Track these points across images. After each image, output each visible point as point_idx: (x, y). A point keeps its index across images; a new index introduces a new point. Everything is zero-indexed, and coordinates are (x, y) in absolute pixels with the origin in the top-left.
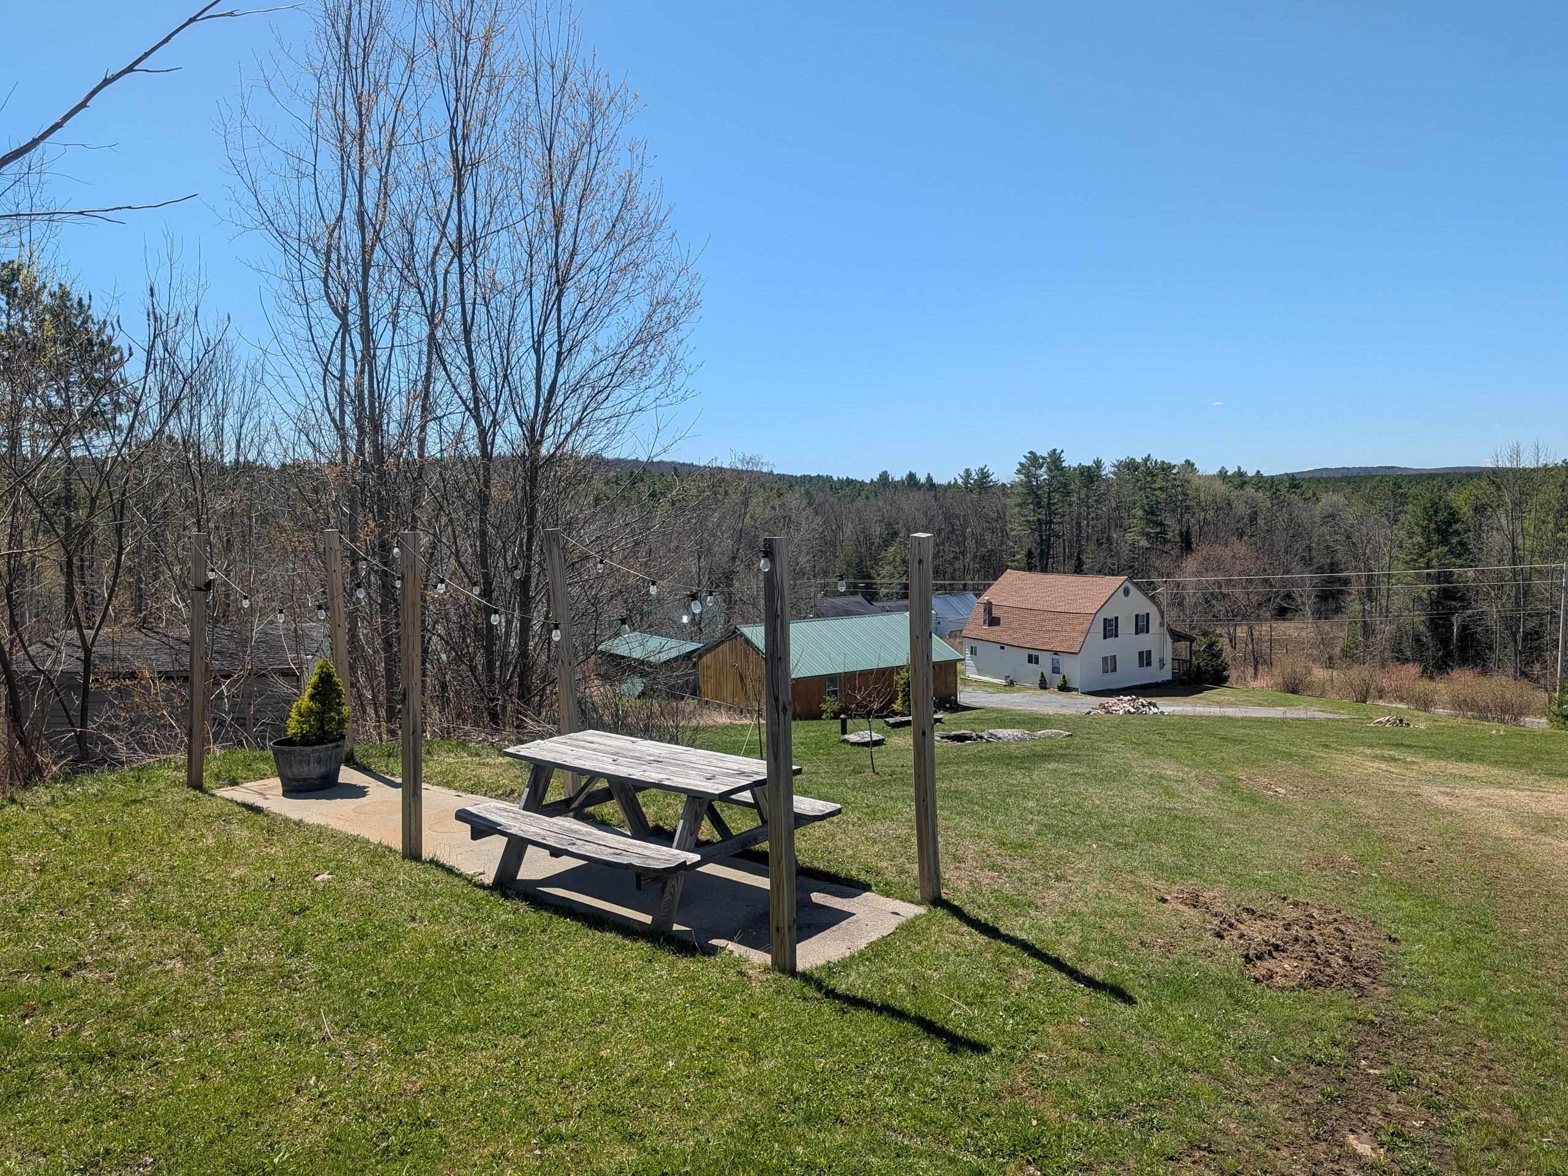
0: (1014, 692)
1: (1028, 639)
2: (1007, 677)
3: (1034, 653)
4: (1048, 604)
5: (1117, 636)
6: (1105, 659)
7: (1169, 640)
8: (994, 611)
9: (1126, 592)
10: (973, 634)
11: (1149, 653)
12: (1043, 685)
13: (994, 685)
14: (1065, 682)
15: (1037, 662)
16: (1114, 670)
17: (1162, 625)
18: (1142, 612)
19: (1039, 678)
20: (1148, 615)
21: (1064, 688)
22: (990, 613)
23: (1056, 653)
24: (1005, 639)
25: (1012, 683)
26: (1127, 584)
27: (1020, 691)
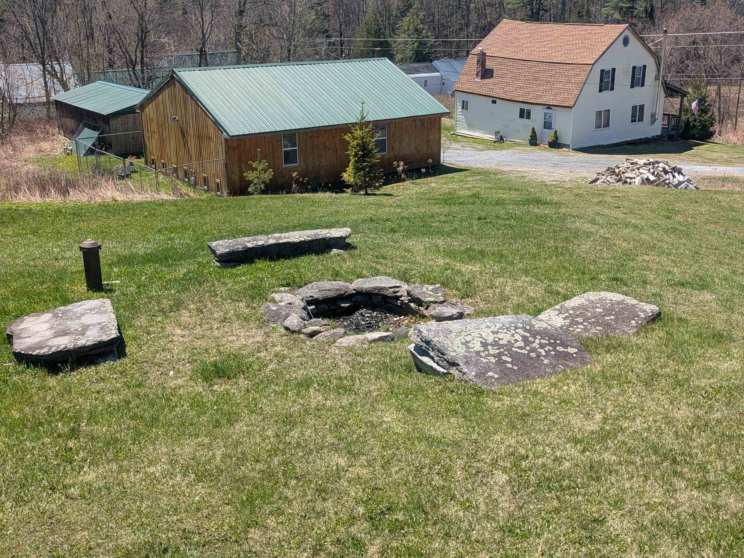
0: (503, 149)
1: (521, 92)
2: (497, 133)
3: (525, 107)
4: (544, 54)
5: (612, 89)
6: (599, 114)
7: (663, 94)
8: (487, 63)
9: (626, 42)
10: (465, 88)
11: (642, 107)
12: (534, 141)
13: (482, 141)
14: (557, 138)
15: (528, 117)
16: (607, 125)
17: (657, 78)
18: (639, 64)
19: (530, 133)
20: (645, 67)
21: (555, 144)
22: (483, 64)
23: (549, 107)
24: (498, 92)
25: (501, 139)
26: (627, 33)
27: (509, 147)
